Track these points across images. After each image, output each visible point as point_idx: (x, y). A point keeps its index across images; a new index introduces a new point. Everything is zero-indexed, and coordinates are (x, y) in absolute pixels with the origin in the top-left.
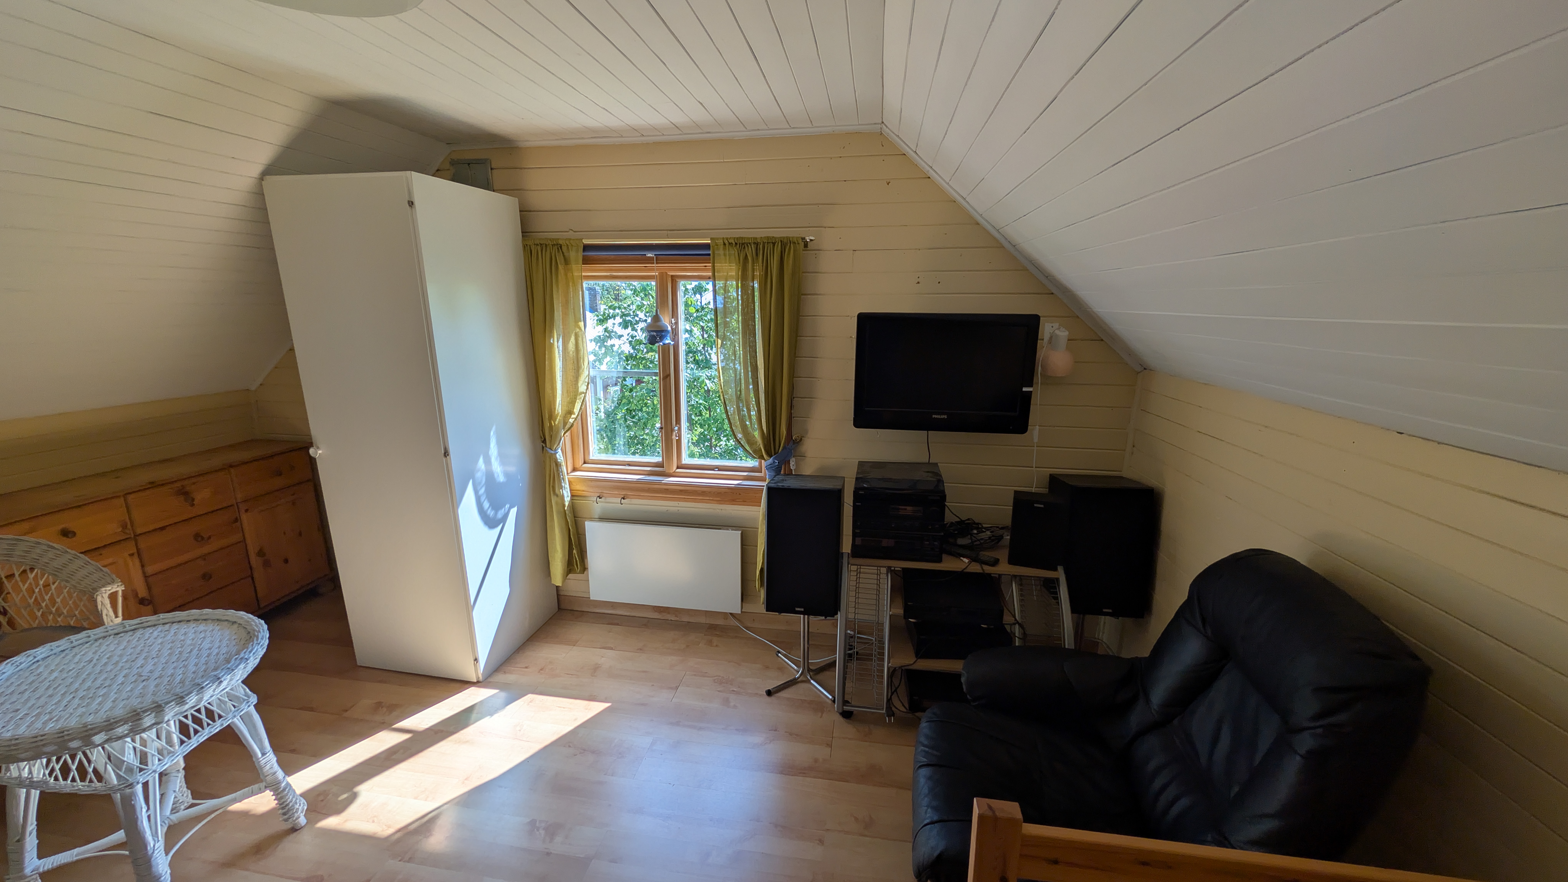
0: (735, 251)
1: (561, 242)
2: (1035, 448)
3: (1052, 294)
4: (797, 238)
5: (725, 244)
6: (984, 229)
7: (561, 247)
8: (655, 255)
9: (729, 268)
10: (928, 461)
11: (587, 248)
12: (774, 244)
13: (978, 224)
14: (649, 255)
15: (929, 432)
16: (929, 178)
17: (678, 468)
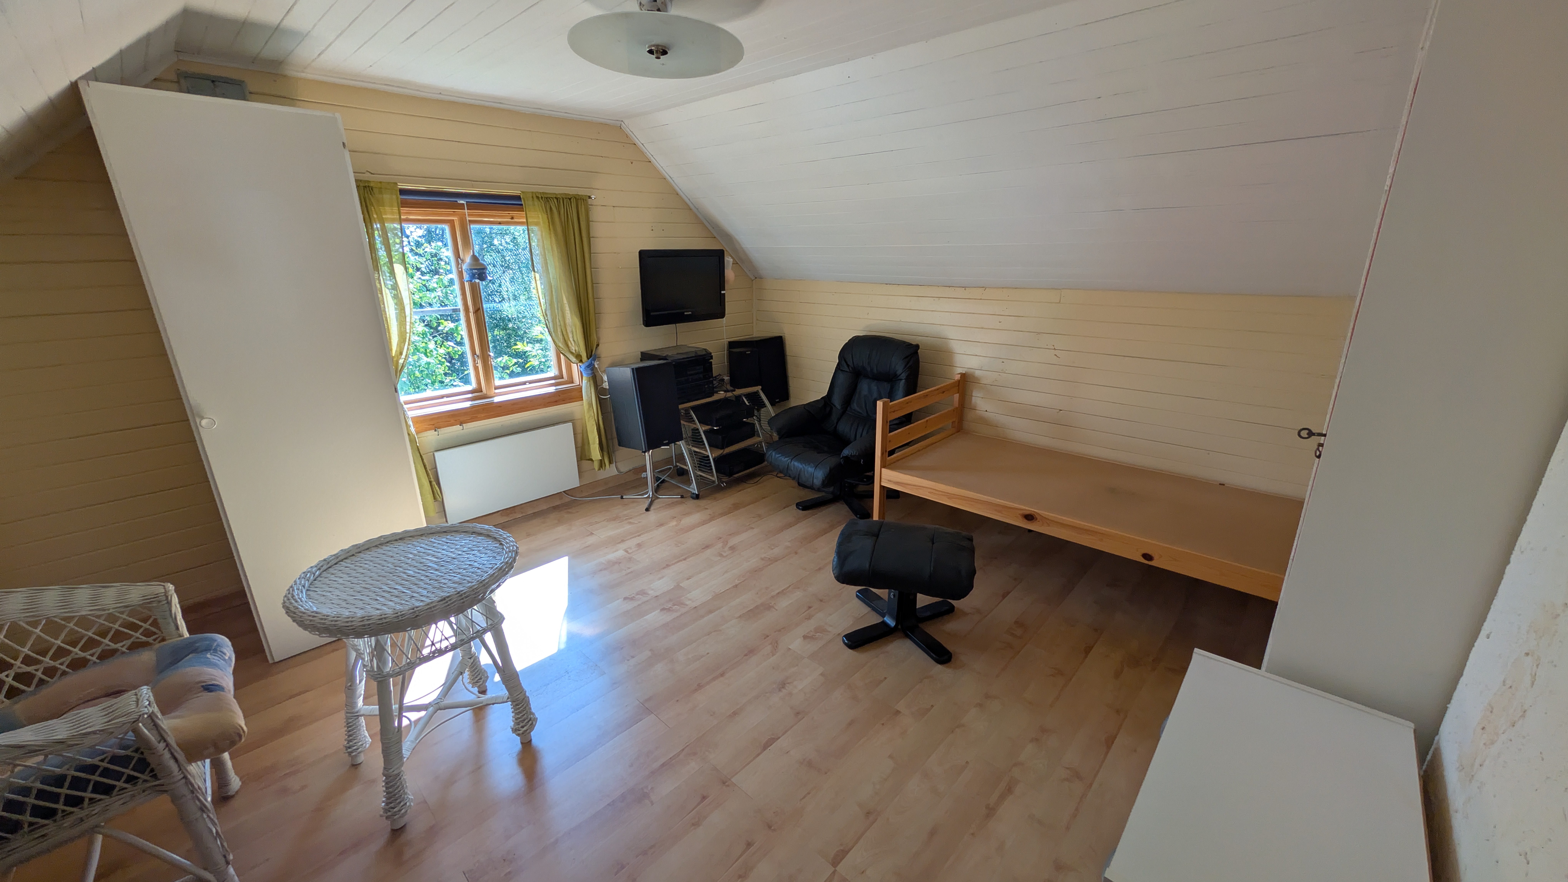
0: (541, 203)
1: (372, 185)
2: (725, 328)
3: (715, 237)
4: (585, 196)
5: (533, 197)
6: (681, 197)
7: (372, 189)
8: (466, 202)
9: (538, 216)
10: (676, 345)
11: (403, 192)
12: (570, 199)
13: (678, 194)
14: (462, 202)
15: (677, 324)
16: (650, 162)
17: (495, 389)
